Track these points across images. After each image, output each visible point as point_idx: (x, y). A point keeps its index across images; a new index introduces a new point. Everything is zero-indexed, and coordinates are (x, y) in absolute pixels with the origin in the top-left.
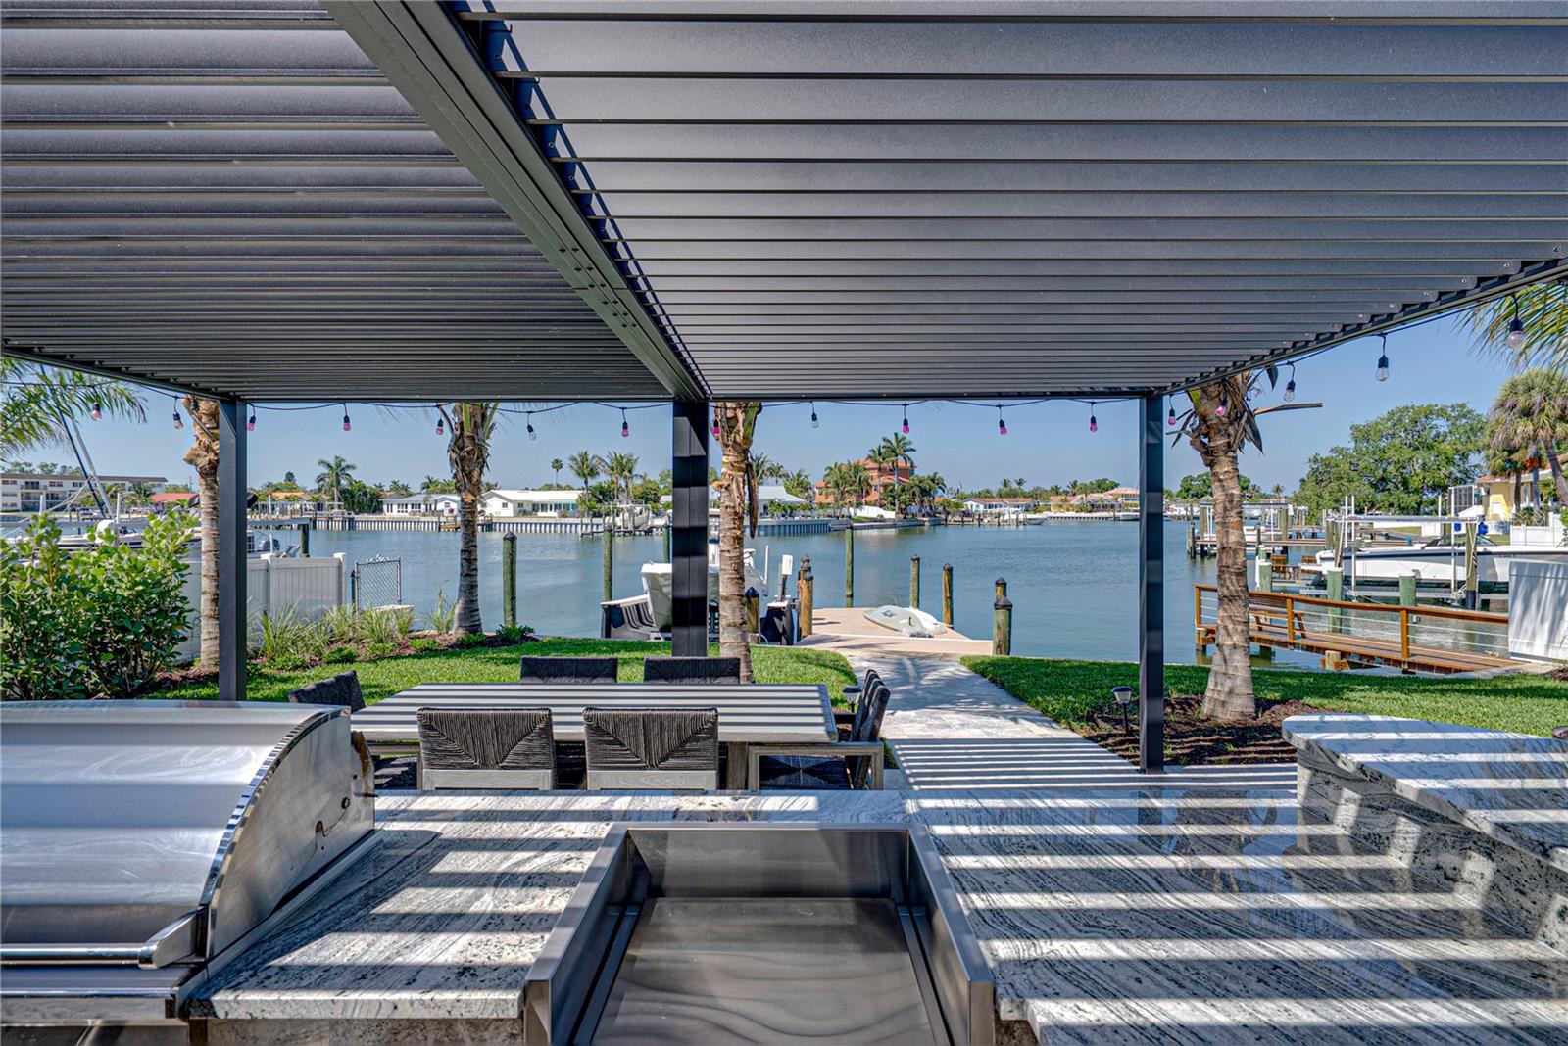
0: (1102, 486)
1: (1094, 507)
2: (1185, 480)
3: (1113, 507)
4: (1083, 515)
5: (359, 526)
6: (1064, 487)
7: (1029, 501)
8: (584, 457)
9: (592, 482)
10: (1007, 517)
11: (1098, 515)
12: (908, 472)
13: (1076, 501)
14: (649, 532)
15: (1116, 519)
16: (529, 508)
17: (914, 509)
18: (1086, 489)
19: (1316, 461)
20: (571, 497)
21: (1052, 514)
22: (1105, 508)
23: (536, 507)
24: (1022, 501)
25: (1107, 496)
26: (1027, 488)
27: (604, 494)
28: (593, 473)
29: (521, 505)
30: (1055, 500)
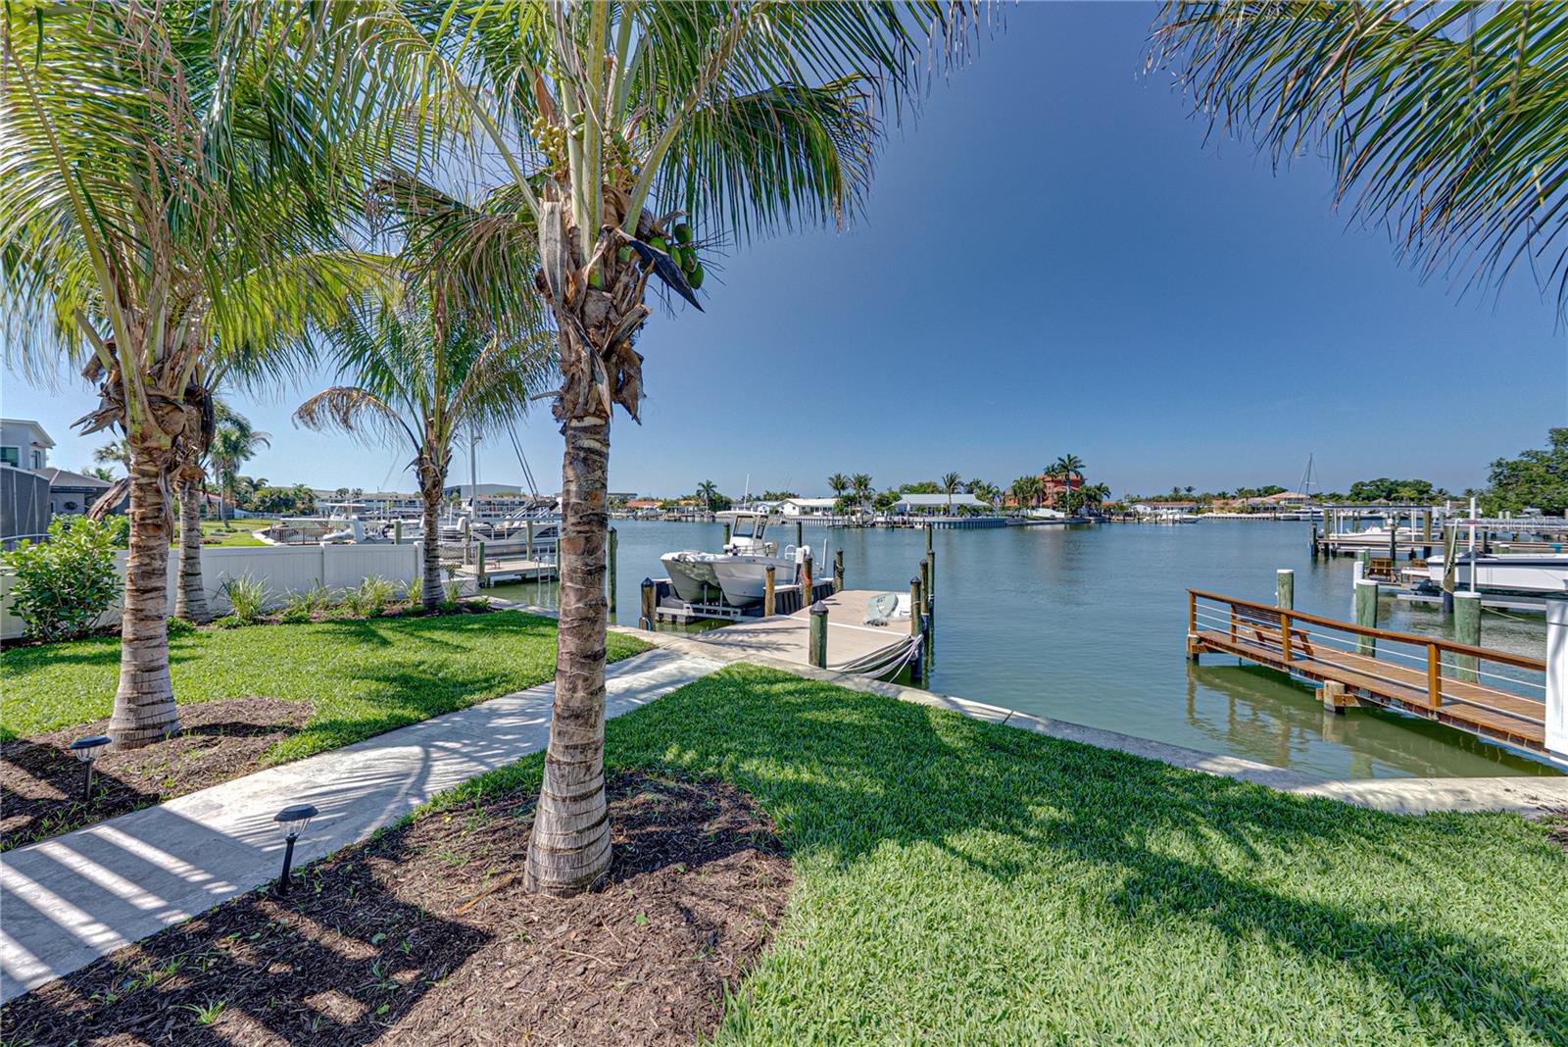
0: (1268, 491)
1: (1254, 509)
2: (1356, 485)
3: (1274, 508)
4: (1243, 515)
5: (717, 520)
6: (1231, 492)
7: (1193, 504)
8: (839, 477)
9: (844, 493)
10: (1164, 517)
11: (1259, 515)
12: (1080, 482)
13: (1237, 504)
14: (873, 525)
15: (1277, 519)
16: (808, 510)
17: (1083, 510)
18: (1250, 494)
19: (1499, 465)
20: (830, 502)
21: (1214, 515)
22: (1266, 510)
23: (813, 509)
24: (1186, 505)
25: (1269, 500)
26: (1195, 494)
27: (850, 501)
28: (843, 487)
29: (803, 508)
30: (1216, 504)
